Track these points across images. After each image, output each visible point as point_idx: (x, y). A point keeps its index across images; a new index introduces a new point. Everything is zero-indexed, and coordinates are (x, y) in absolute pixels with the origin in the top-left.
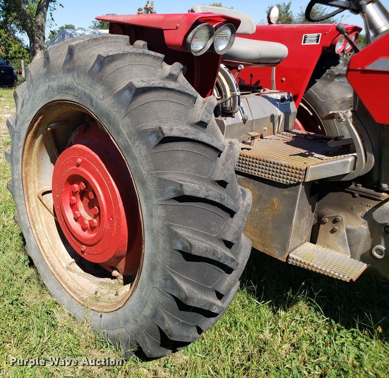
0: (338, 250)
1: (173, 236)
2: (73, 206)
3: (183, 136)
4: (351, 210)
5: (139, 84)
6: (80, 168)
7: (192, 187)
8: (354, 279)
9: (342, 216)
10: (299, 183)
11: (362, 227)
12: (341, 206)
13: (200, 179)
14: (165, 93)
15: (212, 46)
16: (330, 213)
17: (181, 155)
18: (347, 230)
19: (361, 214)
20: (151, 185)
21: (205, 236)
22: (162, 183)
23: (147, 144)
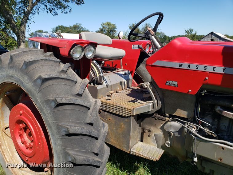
0: (152, 145)
1: (66, 154)
2: (21, 136)
3: (68, 102)
4: (155, 126)
5: (44, 76)
6: (22, 116)
7: (73, 129)
8: (158, 160)
9: (152, 128)
10: (131, 116)
11: (160, 133)
12: (152, 124)
13: (78, 123)
14: (59, 80)
15: (84, 55)
16: (147, 127)
17: (68, 112)
18: (155, 135)
19: (159, 127)
20: (54, 128)
21: (83, 152)
22: (59, 127)
23: (50, 107)
